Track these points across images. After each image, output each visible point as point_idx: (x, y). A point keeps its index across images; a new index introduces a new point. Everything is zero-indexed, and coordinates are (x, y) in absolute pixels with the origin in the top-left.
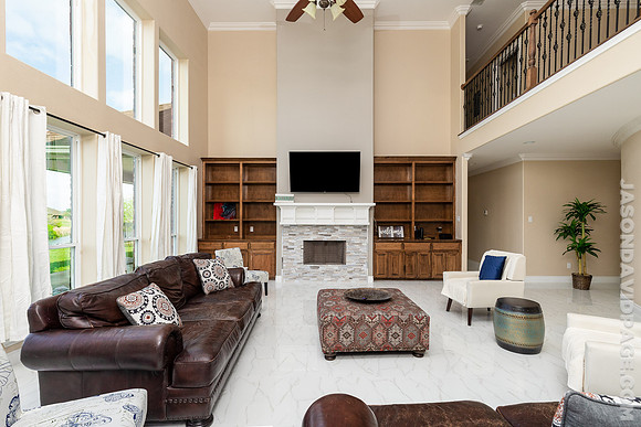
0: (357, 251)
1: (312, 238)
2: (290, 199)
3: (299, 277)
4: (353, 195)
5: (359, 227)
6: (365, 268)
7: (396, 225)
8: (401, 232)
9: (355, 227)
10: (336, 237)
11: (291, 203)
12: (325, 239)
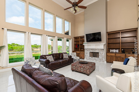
0: (102, 55)
1: (91, 51)
2: (86, 43)
3: (89, 59)
4: (100, 42)
5: (102, 49)
6: (104, 59)
7: (116, 49)
8: (117, 51)
9: (101, 49)
10: (97, 51)
11: (87, 44)
12: (94, 52)
